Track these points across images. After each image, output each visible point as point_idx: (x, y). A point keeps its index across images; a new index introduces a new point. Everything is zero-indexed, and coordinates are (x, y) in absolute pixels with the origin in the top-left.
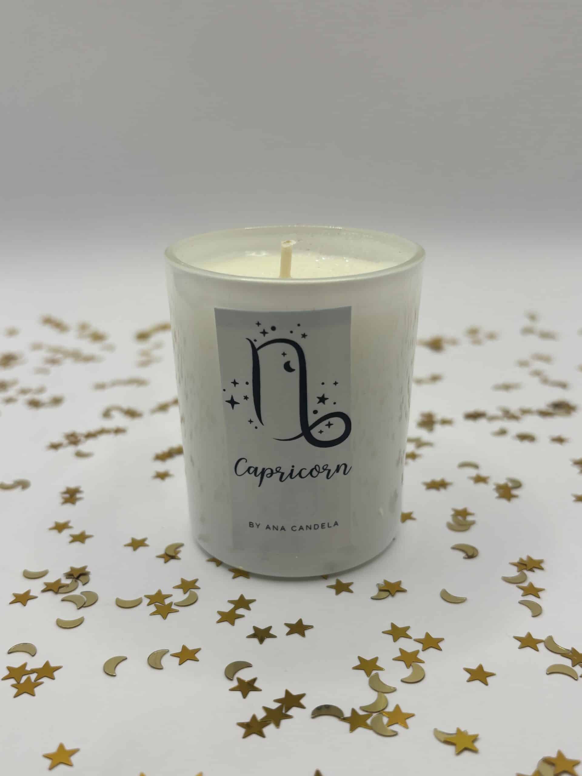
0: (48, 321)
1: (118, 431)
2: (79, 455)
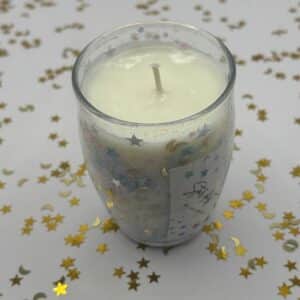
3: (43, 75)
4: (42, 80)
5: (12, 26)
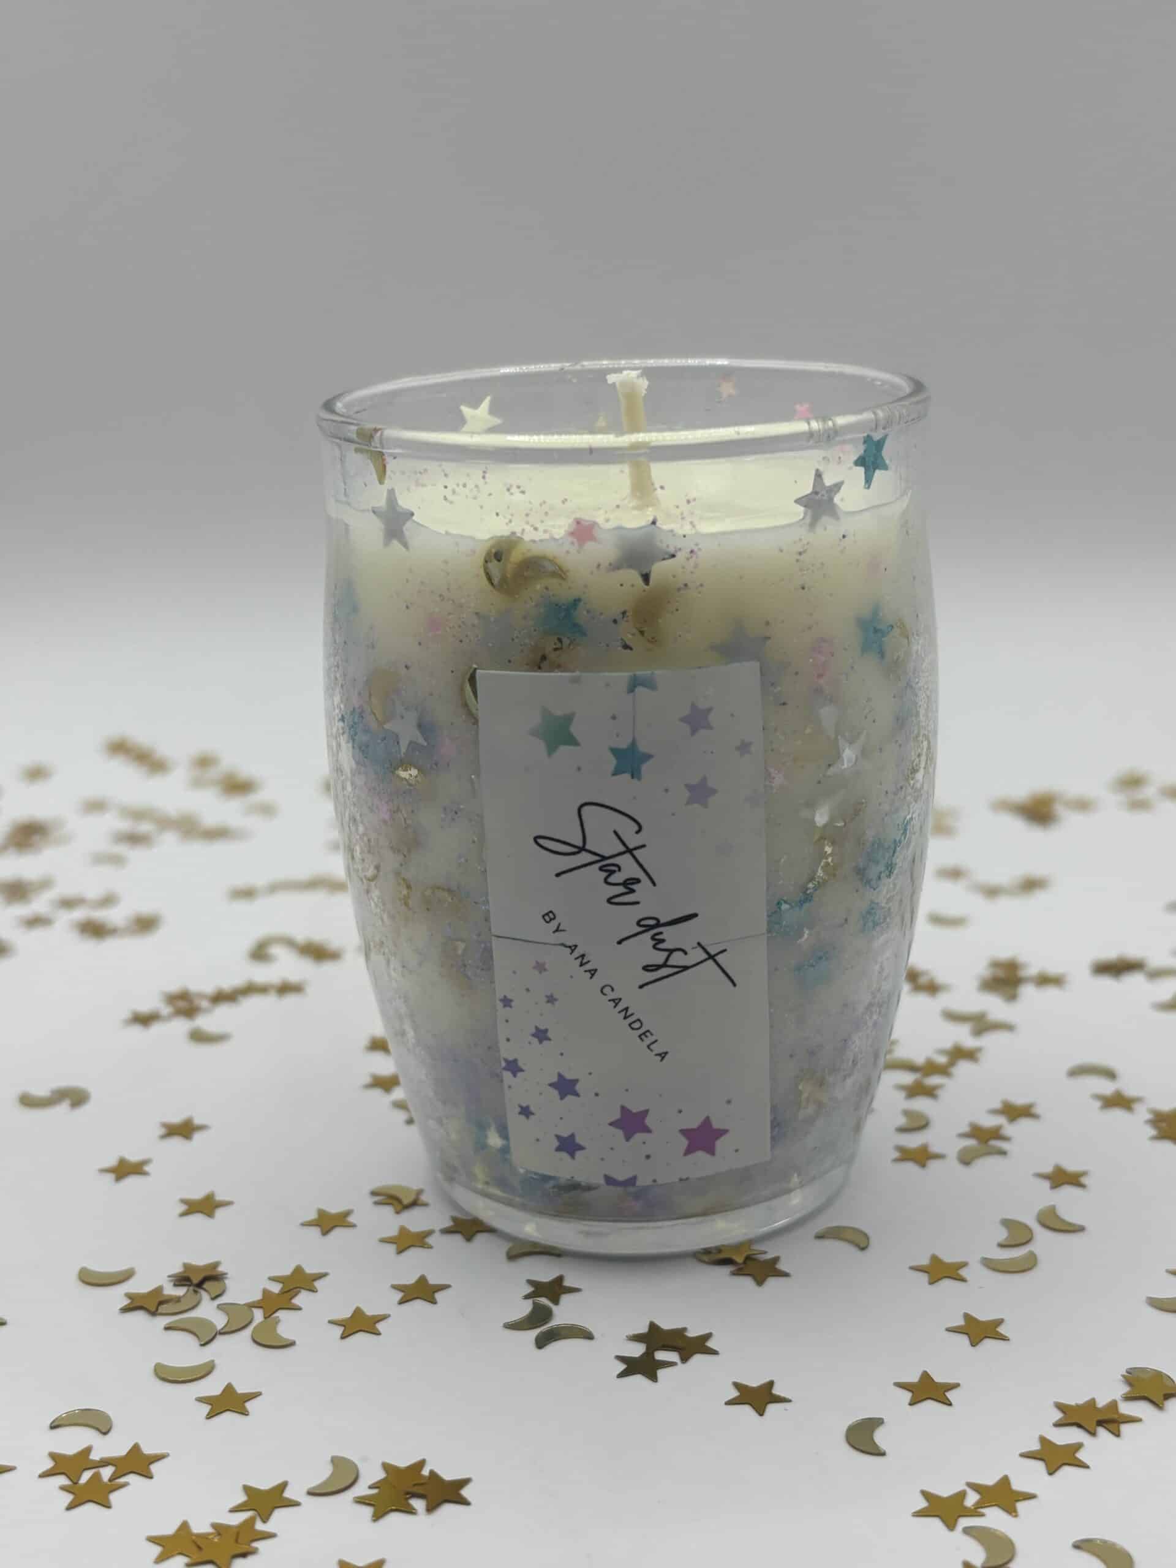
0: (120, 748)
1: (286, 989)
2: (199, 1037)
3: (149, 1003)
4: (144, 1020)
5: (45, 884)
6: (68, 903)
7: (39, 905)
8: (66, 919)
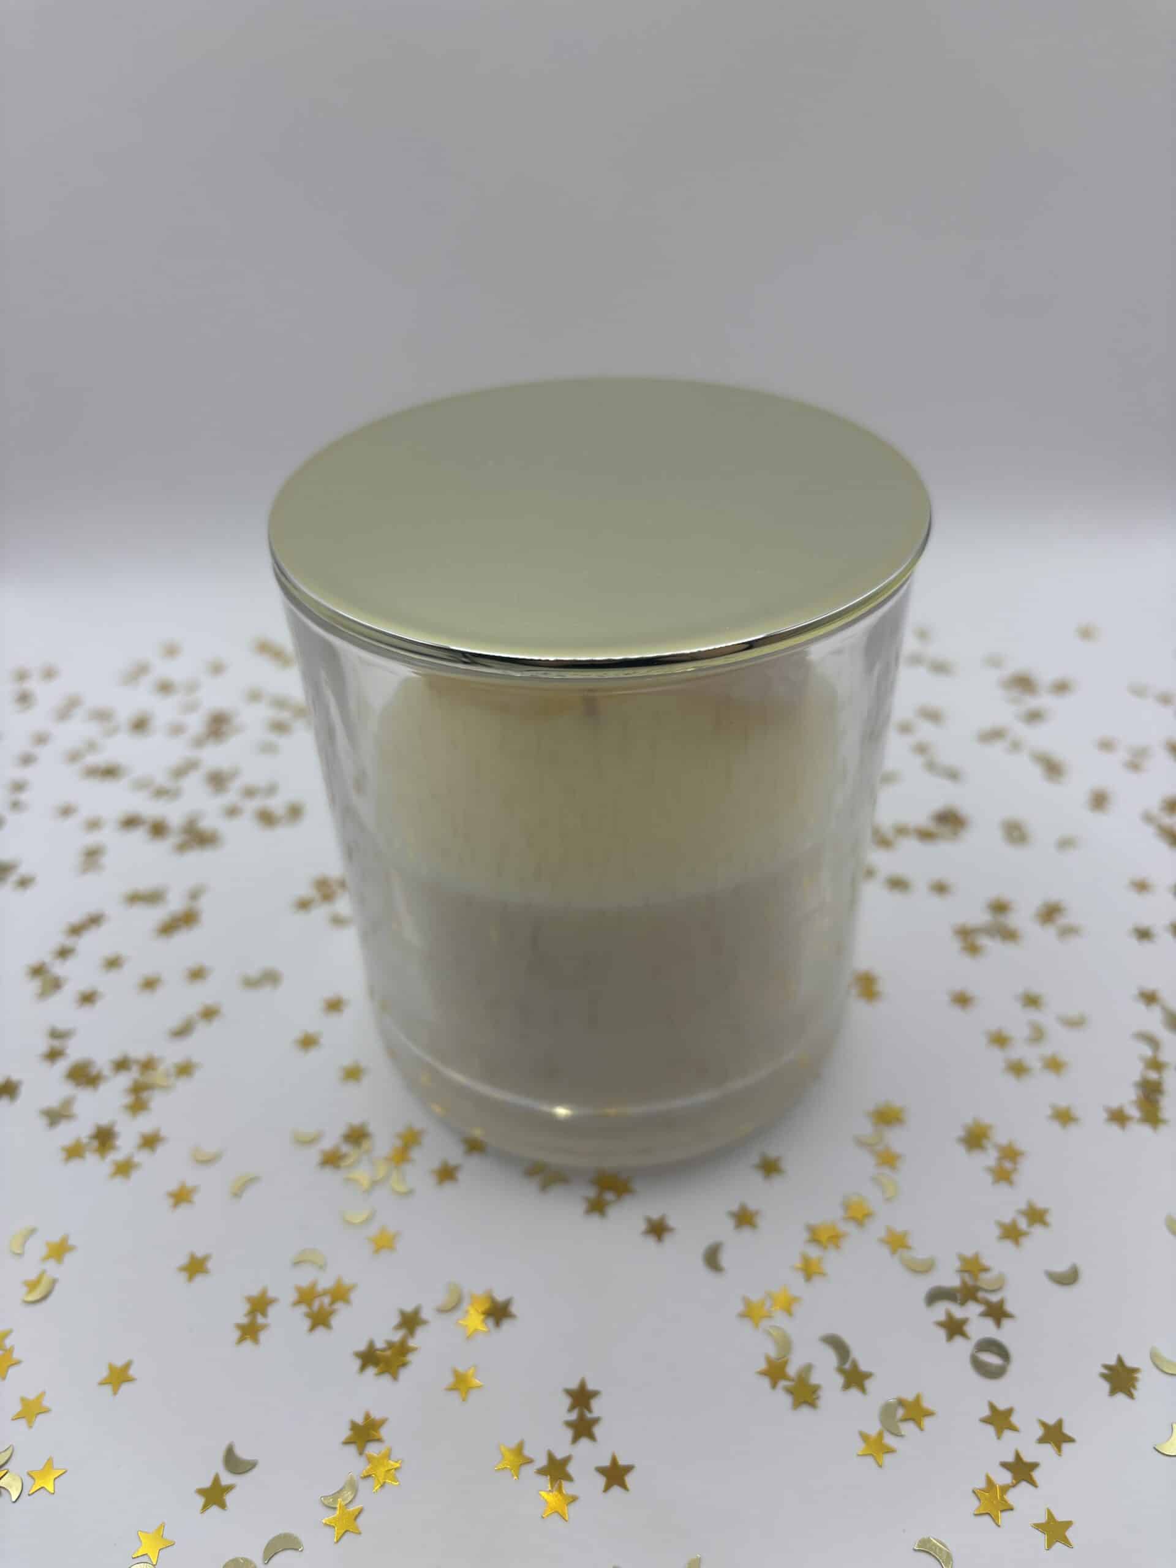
6: (250, 792)
7: (231, 796)
8: (251, 806)
